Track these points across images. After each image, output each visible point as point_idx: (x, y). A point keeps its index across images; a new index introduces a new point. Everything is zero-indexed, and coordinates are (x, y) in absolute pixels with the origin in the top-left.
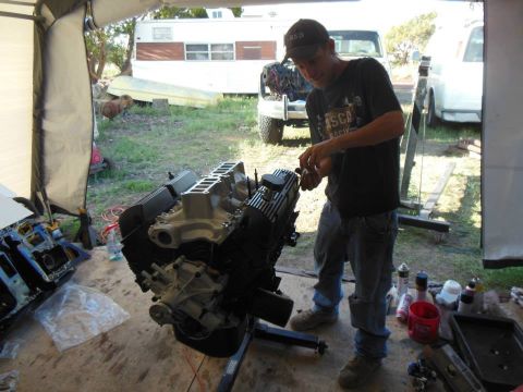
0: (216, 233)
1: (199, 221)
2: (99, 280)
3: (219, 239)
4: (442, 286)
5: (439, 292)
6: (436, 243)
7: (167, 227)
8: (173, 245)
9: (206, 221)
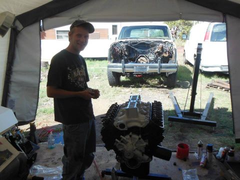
0: (141, 123)
1: (133, 119)
2: (49, 159)
3: (144, 125)
4: (218, 151)
5: (217, 153)
6: (211, 132)
7: (122, 121)
8: (126, 129)
9: (136, 119)
